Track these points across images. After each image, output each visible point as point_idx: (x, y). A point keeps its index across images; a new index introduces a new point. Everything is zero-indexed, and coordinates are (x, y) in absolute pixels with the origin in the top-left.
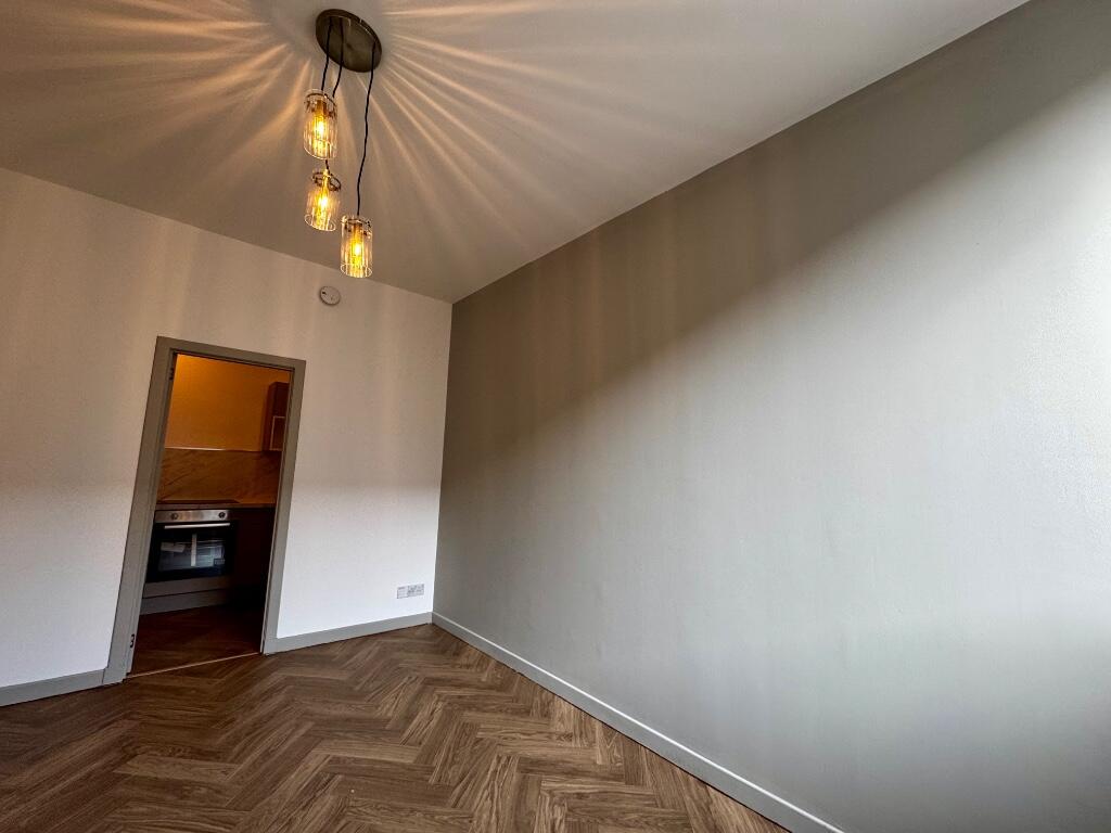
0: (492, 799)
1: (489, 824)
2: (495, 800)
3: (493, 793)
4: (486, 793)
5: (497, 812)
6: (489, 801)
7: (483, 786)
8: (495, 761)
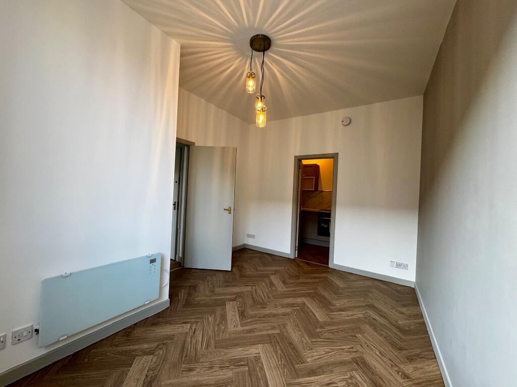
0: (326, 353)
1: (313, 356)
2: (326, 355)
3: (329, 352)
4: (327, 350)
5: (321, 358)
6: (324, 353)
7: (330, 347)
8: (348, 347)
